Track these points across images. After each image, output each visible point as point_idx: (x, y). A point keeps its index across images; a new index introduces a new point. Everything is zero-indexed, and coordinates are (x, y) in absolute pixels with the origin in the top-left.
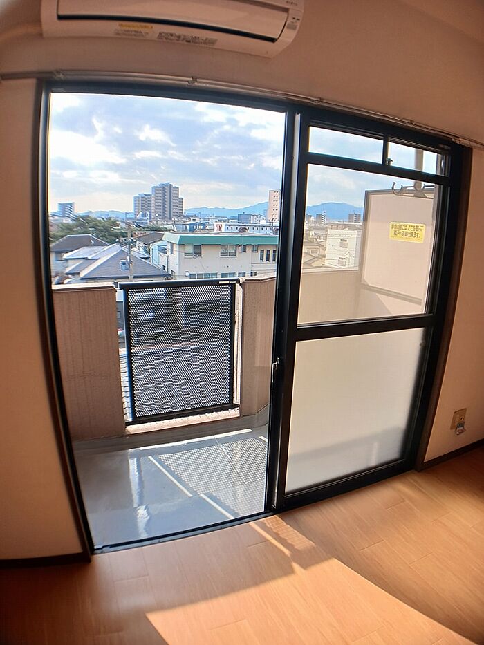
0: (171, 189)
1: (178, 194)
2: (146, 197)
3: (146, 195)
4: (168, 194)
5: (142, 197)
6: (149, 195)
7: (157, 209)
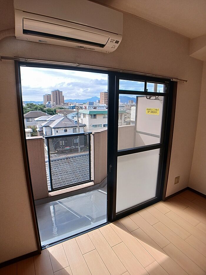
0: (59, 92)
1: (62, 94)
2: (49, 95)
3: (48, 95)
4: (58, 94)
5: (47, 96)
6: (50, 95)
7: (53, 100)
